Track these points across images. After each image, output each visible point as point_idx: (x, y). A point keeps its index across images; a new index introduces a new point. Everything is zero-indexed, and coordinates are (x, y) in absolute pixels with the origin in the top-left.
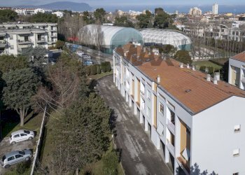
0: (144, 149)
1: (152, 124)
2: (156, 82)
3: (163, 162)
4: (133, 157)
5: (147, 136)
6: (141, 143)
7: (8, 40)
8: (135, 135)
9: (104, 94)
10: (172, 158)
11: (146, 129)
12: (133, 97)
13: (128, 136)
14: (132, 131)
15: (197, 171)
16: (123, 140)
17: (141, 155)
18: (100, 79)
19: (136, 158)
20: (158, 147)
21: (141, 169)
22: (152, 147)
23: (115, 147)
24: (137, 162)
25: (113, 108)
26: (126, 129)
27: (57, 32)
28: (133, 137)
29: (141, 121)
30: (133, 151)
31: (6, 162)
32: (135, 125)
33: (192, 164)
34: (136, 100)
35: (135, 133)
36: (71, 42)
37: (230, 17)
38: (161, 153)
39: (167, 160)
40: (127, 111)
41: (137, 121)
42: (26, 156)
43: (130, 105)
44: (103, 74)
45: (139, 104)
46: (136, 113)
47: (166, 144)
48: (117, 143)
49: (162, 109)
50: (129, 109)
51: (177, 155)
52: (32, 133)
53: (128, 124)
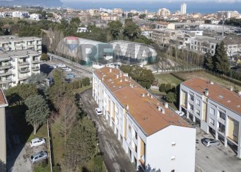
0: (118, 153)
1: (123, 136)
2: (126, 109)
3: (130, 162)
4: (111, 158)
5: (119, 144)
6: (116, 148)
7: (11, 62)
8: (111, 142)
9: (86, 108)
10: (136, 160)
11: (119, 138)
12: (109, 113)
13: (107, 143)
14: (109, 139)
15: (150, 168)
16: (104, 146)
17: (116, 157)
18: (82, 93)
19: (113, 159)
20: (127, 152)
21: (117, 166)
22: (123, 151)
23: (99, 151)
24: (114, 161)
25: (95, 120)
26: (105, 138)
27: (42, 45)
28: (110, 144)
29: (115, 132)
30: (111, 154)
31: (34, 160)
32: (111, 135)
33: (146, 165)
34: (111, 116)
35: (111, 141)
36: (53, 53)
37: (197, 19)
38: (129, 156)
39: (133, 161)
40: (105, 123)
41: (112, 132)
42: (45, 156)
43: (107, 118)
44: (84, 88)
45: (114, 120)
46: (111, 125)
47: (132, 150)
48: (100, 148)
49: (130, 128)
50: (106, 121)
51: (138, 158)
52: (44, 140)
53: (106, 134)
